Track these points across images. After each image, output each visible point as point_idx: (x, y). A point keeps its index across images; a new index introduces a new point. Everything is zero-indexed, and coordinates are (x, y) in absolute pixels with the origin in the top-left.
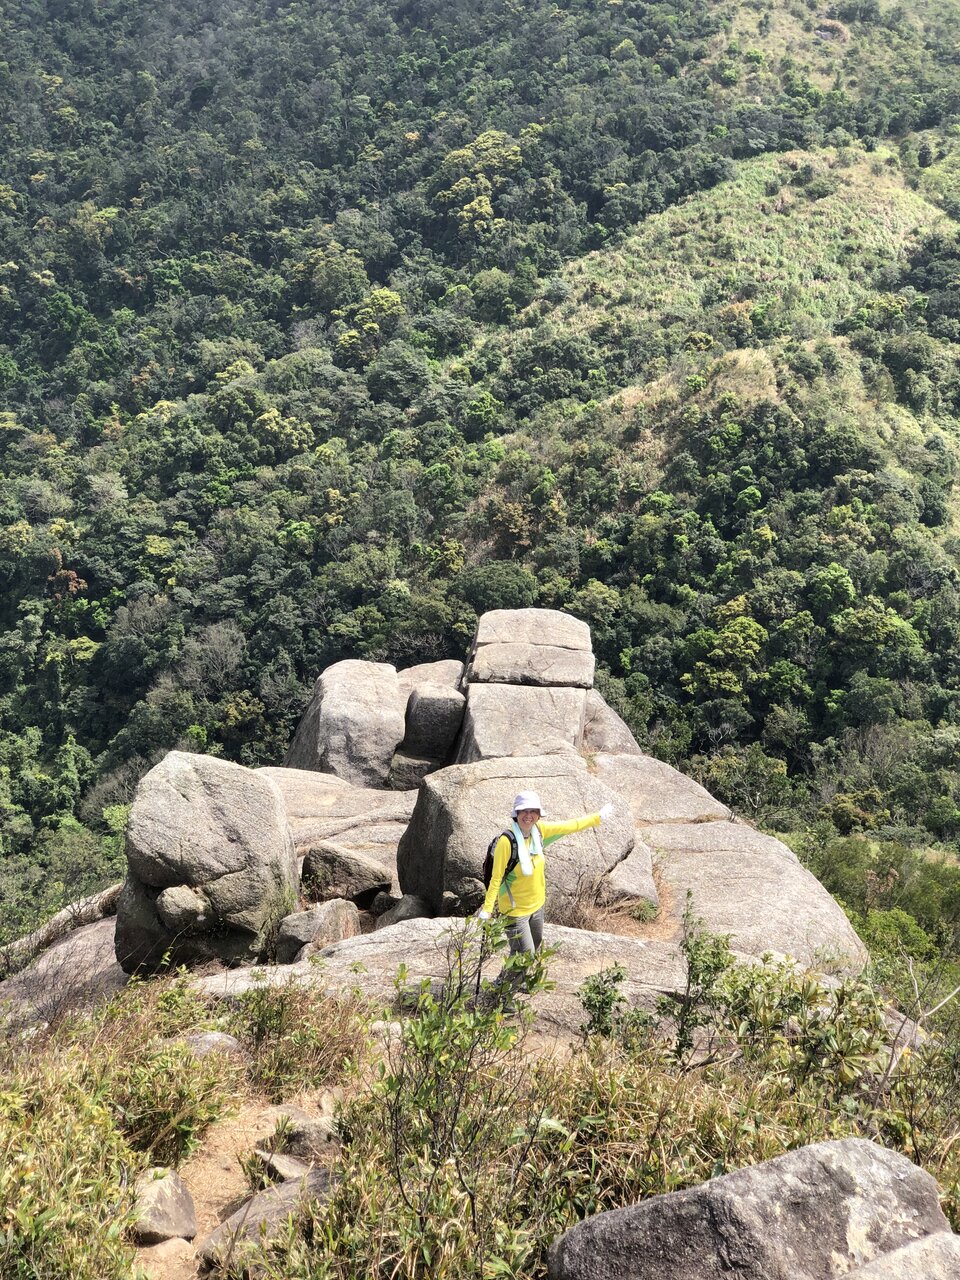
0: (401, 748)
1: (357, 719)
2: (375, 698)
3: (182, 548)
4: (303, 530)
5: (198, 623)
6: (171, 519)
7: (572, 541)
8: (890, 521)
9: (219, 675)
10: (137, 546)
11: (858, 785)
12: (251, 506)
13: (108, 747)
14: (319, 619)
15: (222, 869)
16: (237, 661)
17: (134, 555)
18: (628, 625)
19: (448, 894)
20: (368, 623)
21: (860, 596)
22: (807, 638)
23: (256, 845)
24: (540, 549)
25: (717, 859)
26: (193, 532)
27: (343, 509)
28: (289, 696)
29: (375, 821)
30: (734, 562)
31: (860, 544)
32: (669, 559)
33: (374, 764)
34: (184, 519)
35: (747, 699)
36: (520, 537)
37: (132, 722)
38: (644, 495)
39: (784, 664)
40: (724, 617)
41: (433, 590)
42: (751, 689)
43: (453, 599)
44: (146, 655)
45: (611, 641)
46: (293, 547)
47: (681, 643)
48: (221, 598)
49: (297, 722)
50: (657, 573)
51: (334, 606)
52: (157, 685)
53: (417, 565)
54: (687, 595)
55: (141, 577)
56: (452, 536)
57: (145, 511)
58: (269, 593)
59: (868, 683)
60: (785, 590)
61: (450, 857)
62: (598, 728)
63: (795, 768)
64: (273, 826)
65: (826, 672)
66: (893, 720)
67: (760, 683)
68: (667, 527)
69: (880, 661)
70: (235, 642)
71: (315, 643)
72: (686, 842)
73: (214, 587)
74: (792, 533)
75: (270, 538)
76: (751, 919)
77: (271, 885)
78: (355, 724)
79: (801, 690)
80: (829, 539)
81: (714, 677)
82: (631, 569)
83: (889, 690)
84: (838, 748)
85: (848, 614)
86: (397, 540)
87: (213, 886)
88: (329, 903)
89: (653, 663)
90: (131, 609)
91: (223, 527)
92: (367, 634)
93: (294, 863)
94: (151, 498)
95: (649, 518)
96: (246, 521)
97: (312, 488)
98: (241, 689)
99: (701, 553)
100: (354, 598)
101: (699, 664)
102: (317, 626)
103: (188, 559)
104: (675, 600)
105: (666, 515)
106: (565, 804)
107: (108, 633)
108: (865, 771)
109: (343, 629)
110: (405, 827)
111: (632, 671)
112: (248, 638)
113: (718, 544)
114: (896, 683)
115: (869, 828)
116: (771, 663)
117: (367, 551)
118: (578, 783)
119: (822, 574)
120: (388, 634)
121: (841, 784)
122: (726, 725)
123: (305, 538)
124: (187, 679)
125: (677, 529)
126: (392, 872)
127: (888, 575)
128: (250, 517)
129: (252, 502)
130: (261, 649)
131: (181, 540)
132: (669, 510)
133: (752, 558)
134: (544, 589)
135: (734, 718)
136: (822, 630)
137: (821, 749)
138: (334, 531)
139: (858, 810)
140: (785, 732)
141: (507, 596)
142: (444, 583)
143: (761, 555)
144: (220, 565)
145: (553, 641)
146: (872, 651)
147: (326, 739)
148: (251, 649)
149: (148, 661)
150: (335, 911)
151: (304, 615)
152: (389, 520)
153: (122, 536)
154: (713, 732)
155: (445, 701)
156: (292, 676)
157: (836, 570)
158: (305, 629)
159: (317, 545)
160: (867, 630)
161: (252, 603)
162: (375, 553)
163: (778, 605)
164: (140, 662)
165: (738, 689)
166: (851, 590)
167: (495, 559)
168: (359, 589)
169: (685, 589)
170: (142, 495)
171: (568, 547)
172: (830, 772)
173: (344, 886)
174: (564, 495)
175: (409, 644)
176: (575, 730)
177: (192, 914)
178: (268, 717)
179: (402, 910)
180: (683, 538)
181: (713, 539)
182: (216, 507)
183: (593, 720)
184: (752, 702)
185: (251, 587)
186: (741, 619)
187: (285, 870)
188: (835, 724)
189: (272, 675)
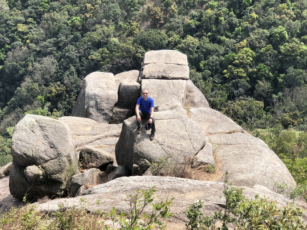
0: (116, 105)
1: (99, 94)
2: (106, 86)
3: (31, 28)
4: (77, 20)
5: (39, 57)
6: (27, 17)
7: (180, 21)
8: (301, 9)
9: (48, 76)
10: (14, 28)
11: (291, 110)
12: (57, 11)
13: (7, 105)
14: (85, 54)
15: (48, 158)
16: (54, 71)
17: (13, 32)
18: (202, 52)
19: (135, 165)
20: (103, 55)
21: (290, 38)
22: (270, 55)
23: (61, 149)
24: (168, 24)
25: (237, 147)
26: (35, 22)
27: (92, 11)
28: (75, 83)
29: (106, 137)
30: (242, 27)
31: (290, 18)
32: (217, 26)
33: (106, 111)
34: (32, 17)
35: (248, 79)
36: (160, 20)
37: (16, 95)
38: (207, 2)
39: (262, 65)
40: (239, 48)
41: (128, 41)
42: (250, 75)
43: (135, 44)
44: (20, 70)
45: (196, 59)
46: (74, 27)
47: (223, 58)
48: (47, 47)
49: (78, 93)
50: (213, 32)
51: (90, 49)
52: (24, 81)
53: (121, 32)
54: (224, 40)
55: (16, 40)
56: (134, 20)
57: (16, 15)
58: (65, 45)
59: (294, 71)
60: (262, 37)
61: (135, 151)
62: (191, 94)
63: (267, 104)
64: (67, 141)
65: (278, 67)
66: (304, 85)
67: (253, 73)
68: (216, 14)
69: (298, 63)
70: (53, 63)
71: (84, 63)
72: (225, 141)
73: (44, 43)
74: (264, 15)
75: (65, 23)
76: (250, 170)
77: (67, 164)
78: (99, 96)
79: (268, 75)
80: (278, 17)
81: (235, 71)
82: (203, 31)
83: (302, 73)
84: (283, 96)
85: (286, 45)
86: (113, 23)
87: (45, 165)
88: (90, 170)
89: (212, 66)
90: (13, 52)
91: (47, 20)
92: (103, 59)
93: (76, 155)
94: (18, 9)
95: (209, 11)
96: (55, 17)
97: (80, 4)
98: (56, 81)
99: (229, 24)
100: (98, 45)
101: (230, 66)
102: (84, 57)
103: (34, 33)
104: (220, 42)
105: (216, 10)
106: (178, 129)
107: (5, 62)
108: (293, 105)
109: (94, 57)
110: (118, 139)
111: (204, 70)
112: (58, 62)
113: (235, 20)
114: (304, 71)
115: (295, 126)
116: (257, 65)
117: (102, 27)
118: (183, 121)
119: (276, 30)
120: (111, 59)
121: (284, 110)
122: (240, 89)
123: (78, 23)
124: (36, 78)
125: (220, 15)
126: (113, 156)
127: (301, 30)
128: (57, 16)
129: (57, 10)
130: (63, 66)
131: (31, 25)
132: (217, 8)
133: (249, 25)
134: (170, 39)
135: (243, 86)
136: (276, 52)
137: (276, 97)
138: (89, 20)
139: (291, 119)
140: (263, 91)
141: (156, 43)
142: (132, 38)
143: (252, 24)
144: (46, 35)
145: (173, 62)
146: (295, 59)
147: (88, 103)
148: (60, 66)
149: (21, 72)
150: (92, 173)
151: (79, 52)
152: (110, 15)
153: (8, 24)
154: (236, 92)
155: (133, 86)
156: (76, 76)
157: (281, 29)
158: (80, 58)
159: (83, 25)
160: (293, 51)
161: (59, 48)
162: (105, 28)
163: (259, 43)
164: (18, 72)
165: (244, 75)
166: (287, 36)
167: (151, 28)
168: (100, 42)
169: (223, 38)
170: (15, 8)
171: (178, 23)
172: (280, 105)
173: (95, 162)
174: (176, 3)
175: (119, 62)
176: (183, 96)
177: (38, 176)
178: (67, 92)
179: (117, 172)
180: (222, 18)
181: (233, 18)
182: (44, 12)
183: (189, 91)
184: (250, 80)
185: (58, 42)
186: (245, 49)
187: (72, 158)
188: (282, 87)
189: (68, 76)
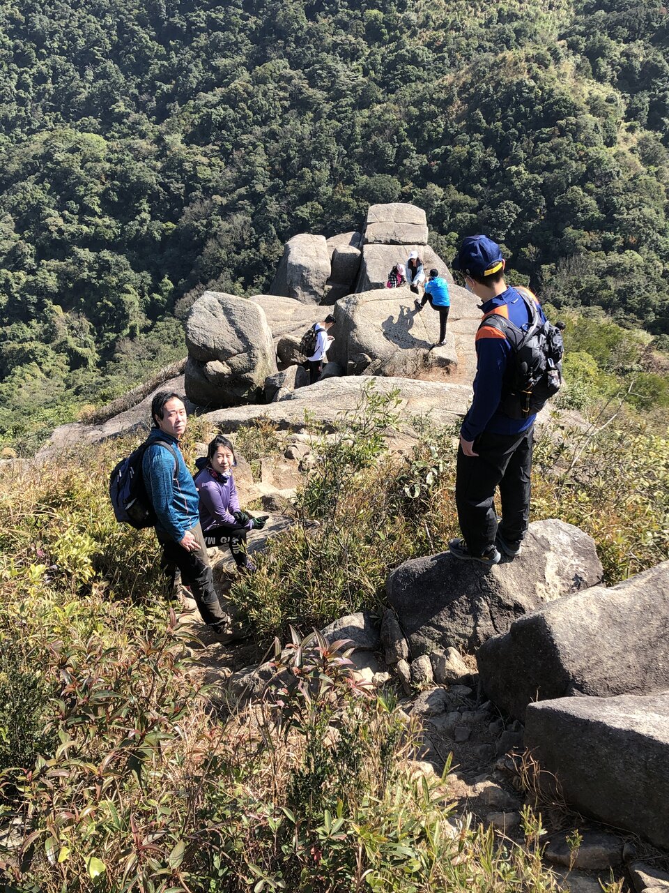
0: (329, 280)
1: (306, 266)
2: (315, 254)
7: (417, 162)
8: (586, 145)
10: (192, 173)
12: (250, 149)
14: (288, 209)
15: (236, 352)
16: (248, 233)
17: (191, 178)
19: (350, 362)
20: (314, 211)
22: (541, 211)
23: (252, 339)
24: (401, 168)
33: (316, 289)
36: (390, 162)
38: (456, 135)
43: (356, 196)
46: (273, 171)
47: (475, 216)
48: (237, 200)
51: (296, 202)
52: (207, 247)
54: (478, 190)
55: (195, 190)
59: (573, 232)
61: (351, 343)
64: (260, 329)
68: (467, 153)
69: (579, 221)
70: (246, 223)
74: (534, 154)
77: (261, 359)
78: (305, 268)
79: (537, 238)
83: (583, 236)
84: (556, 268)
87: (231, 360)
88: (291, 367)
90: (191, 207)
93: (273, 347)
95: (459, 148)
99: (486, 167)
100: (306, 197)
104: (472, 193)
105: (467, 146)
109: (300, 214)
114: (587, 232)
117: (311, 172)
125: (473, 154)
127: (584, 174)
130: (259, 226)
132: (469, 143)
133: (514, 167)
134: (403, 190)
138: (294, 161)
140: (528, 261)
141: (385, 194)
142: (351, 187)
143: (517, 166)
144: (236, 182)
145: (406, 221)
146: (575, 216)
147: (291, 277)
155: (351, 254)
159: (285, 169)
160: (573, 205)
162: (316, 173)
167: (378, 173)
168: (308, 193)
169: (477, 186)
170: (192, 145)
171: (415, 166)
177: (221, 375)
182: (232, 151)
183: (428, 262)
186: (507, 202)
187: (268, 351)
188: (555, 255)
